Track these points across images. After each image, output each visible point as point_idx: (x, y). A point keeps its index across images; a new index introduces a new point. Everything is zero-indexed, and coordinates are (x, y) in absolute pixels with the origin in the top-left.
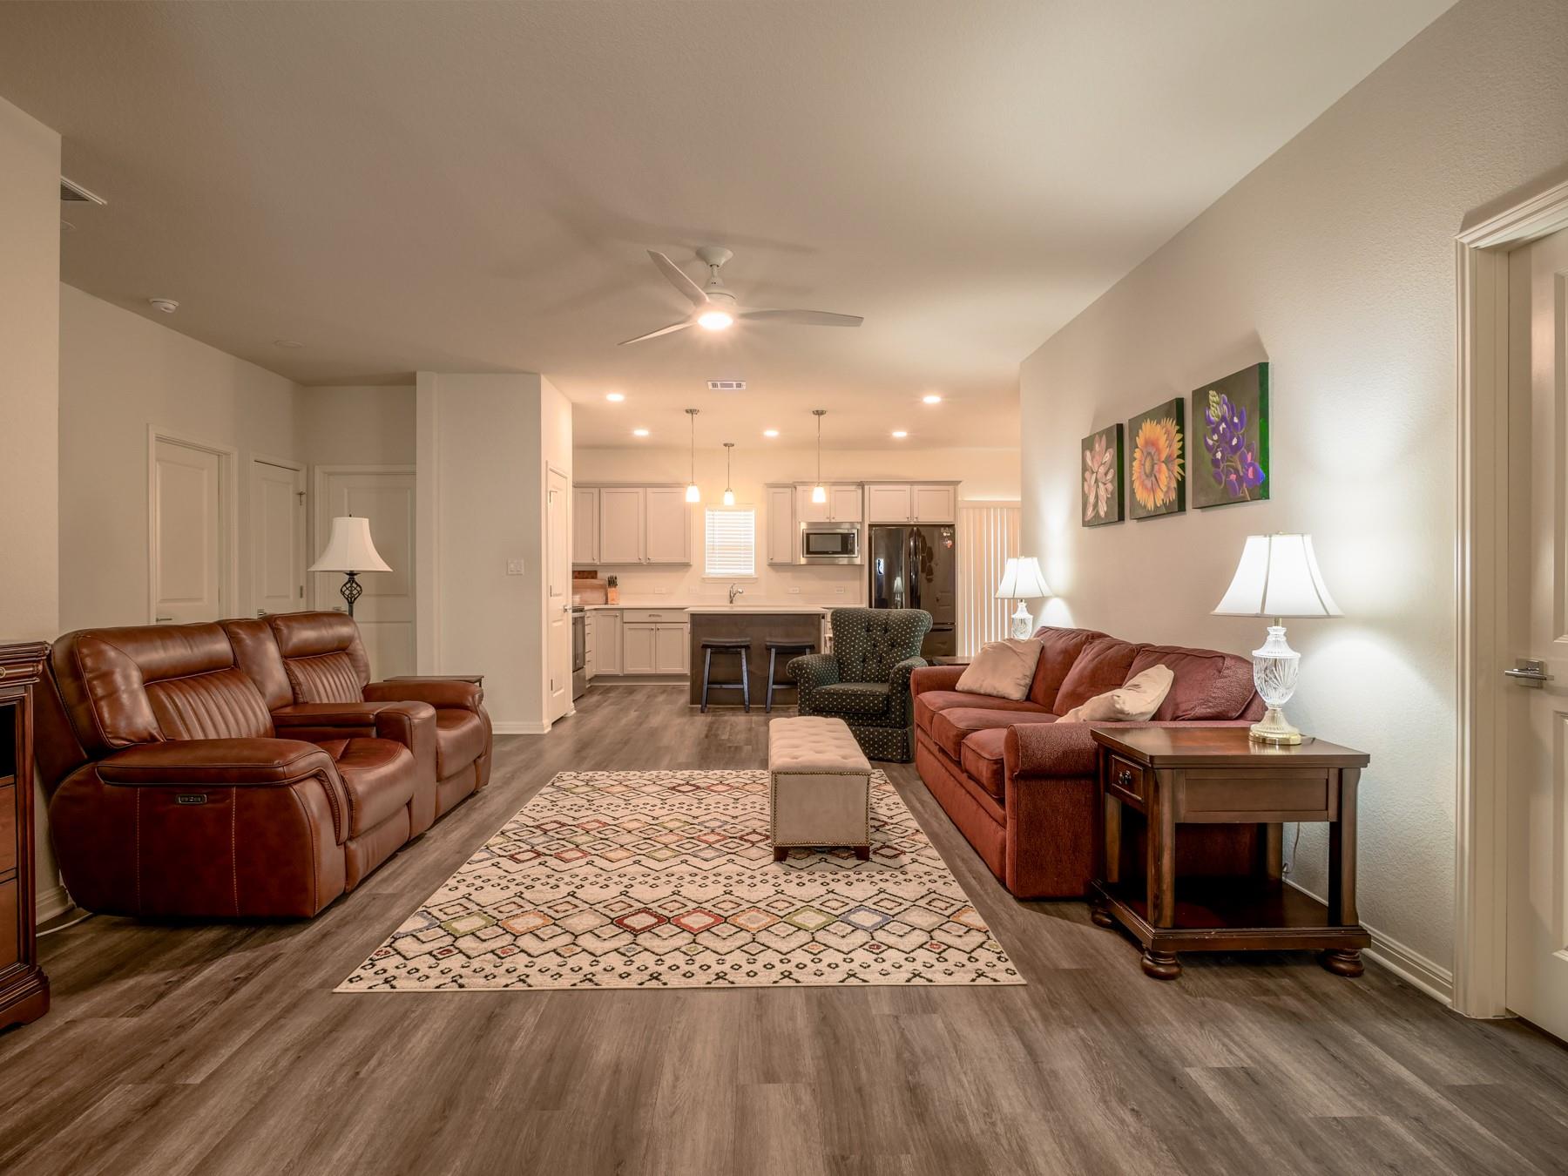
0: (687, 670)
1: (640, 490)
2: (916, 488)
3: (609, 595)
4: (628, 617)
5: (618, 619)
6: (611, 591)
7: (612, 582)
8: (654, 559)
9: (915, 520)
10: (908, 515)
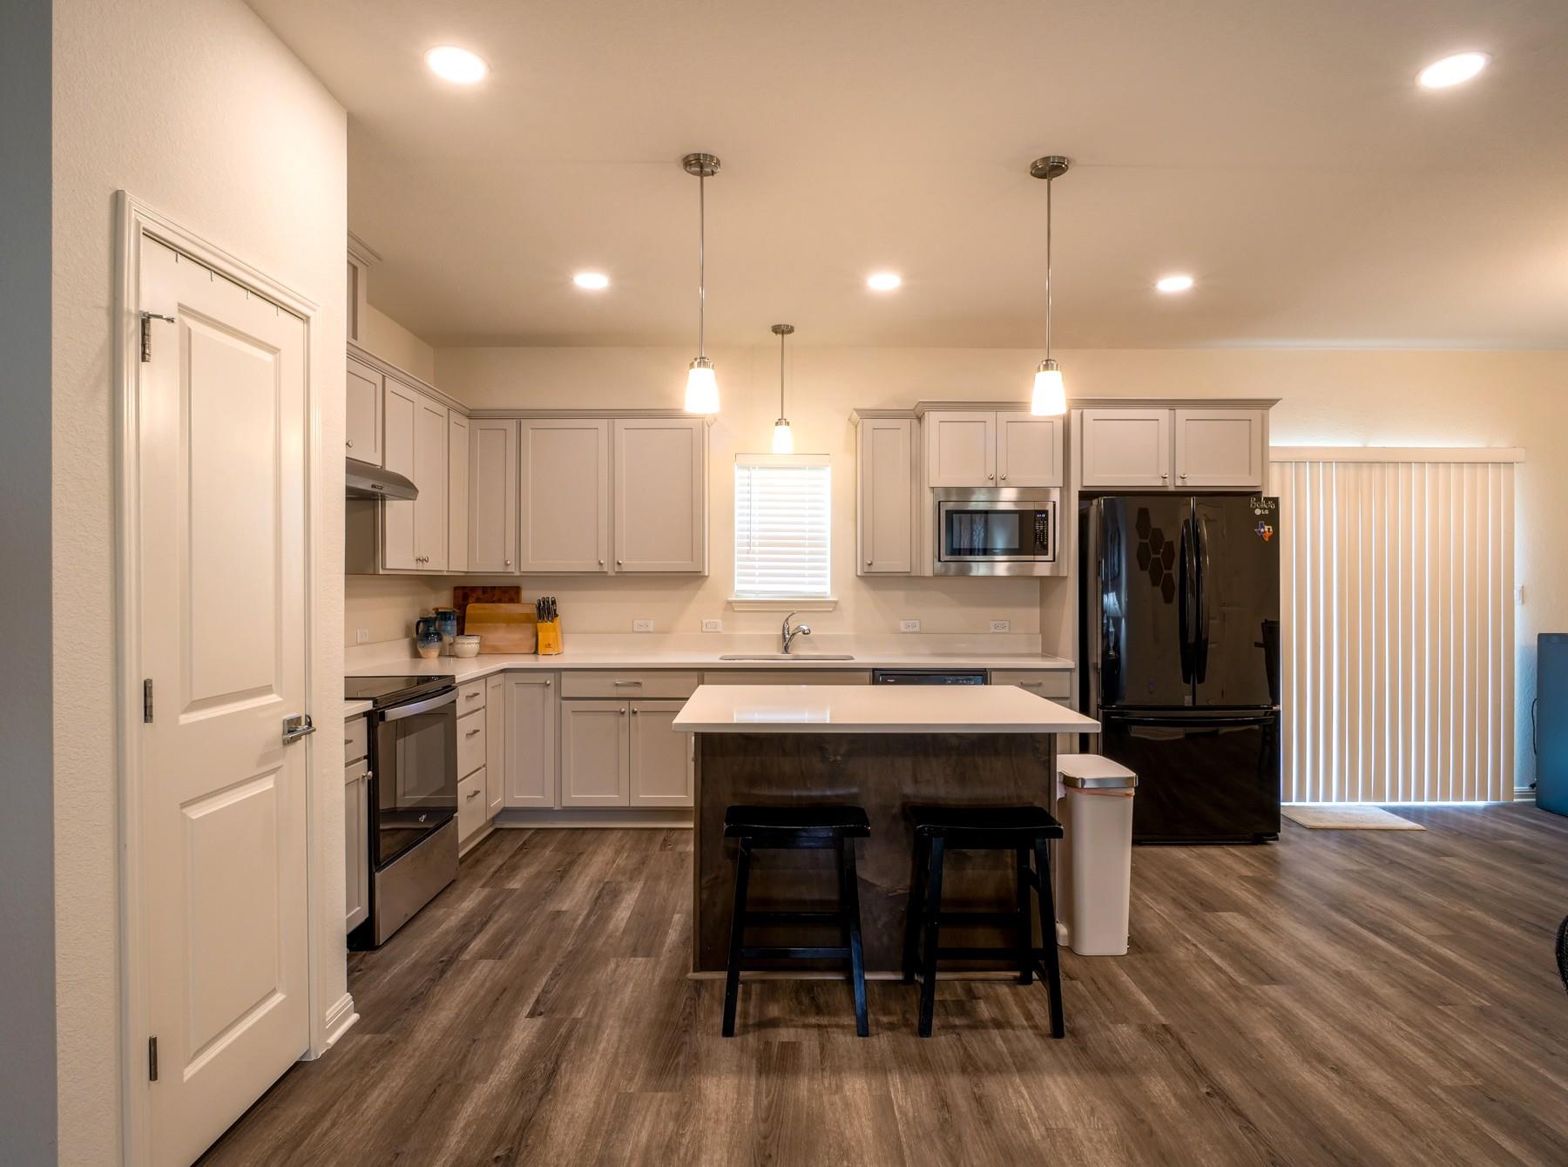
0: (687, 799)
1: (602, 424)
2: (1182, 414)
3: (540, 635)
4: (570, 686)
5: (551, 690)
6: (544, 626)
7: (547, 611)
8: (630, 565)
9: (1179, 483)
10: (1165, 471)
